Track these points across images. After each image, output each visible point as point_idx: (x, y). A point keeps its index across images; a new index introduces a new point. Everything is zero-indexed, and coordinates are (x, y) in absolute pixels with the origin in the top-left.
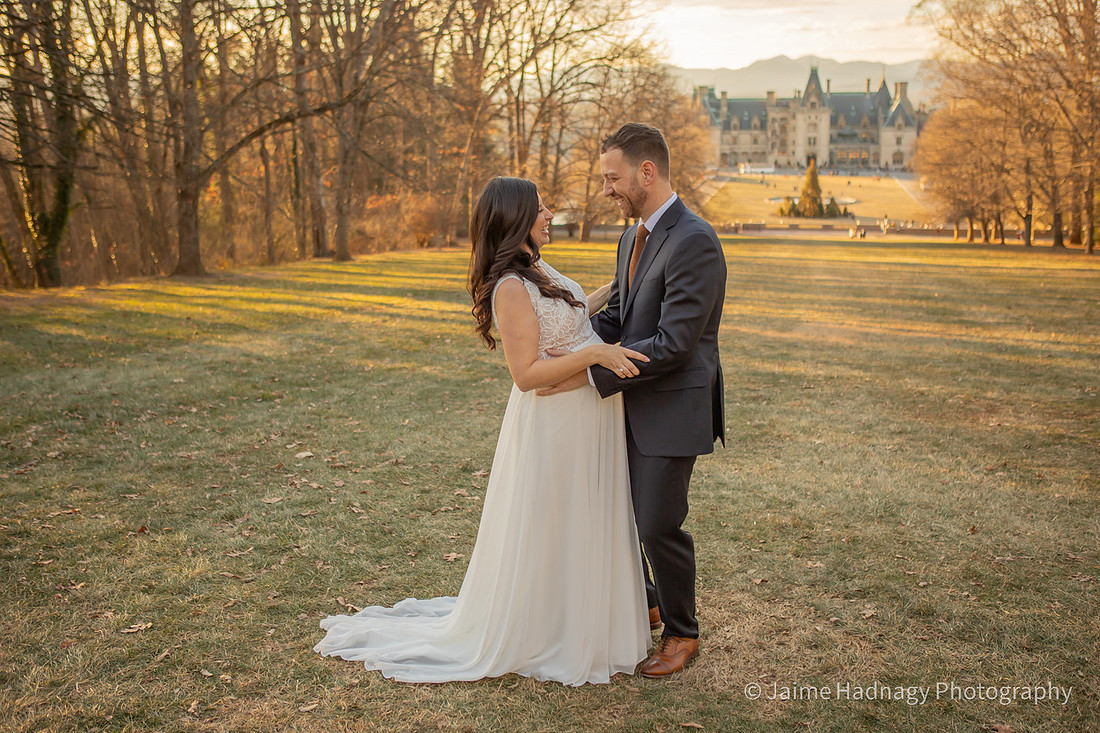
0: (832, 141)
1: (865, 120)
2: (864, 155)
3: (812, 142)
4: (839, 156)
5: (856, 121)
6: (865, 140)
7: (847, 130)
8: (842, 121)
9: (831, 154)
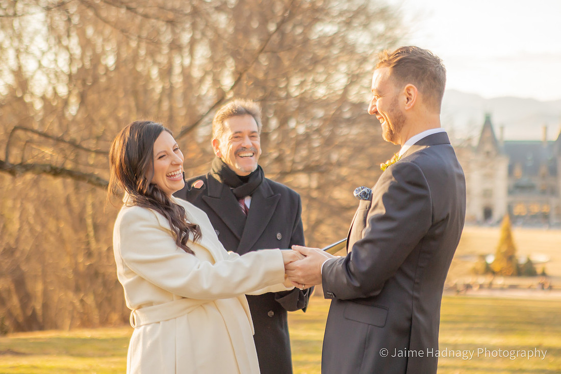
0: (510, 192)
1: (544, 170)
2: (545, 209)
3: (487, 194)
4: (519, 209)
5: (533, 170)
6: (543, 192)
7: (525, 180)
8: (518, 172)
9: (510, 208)
